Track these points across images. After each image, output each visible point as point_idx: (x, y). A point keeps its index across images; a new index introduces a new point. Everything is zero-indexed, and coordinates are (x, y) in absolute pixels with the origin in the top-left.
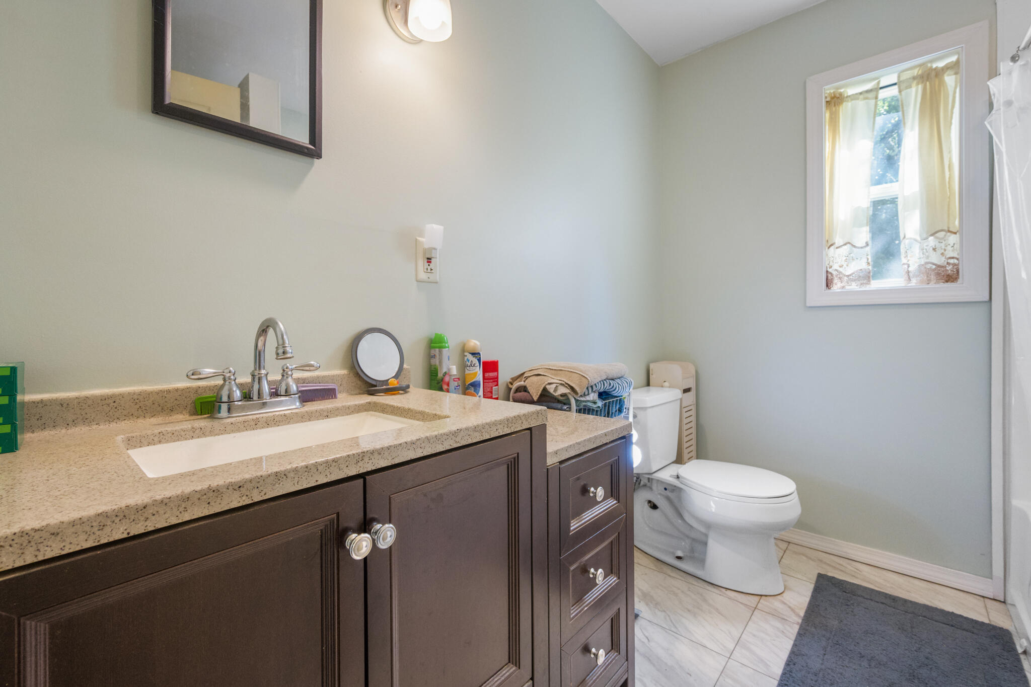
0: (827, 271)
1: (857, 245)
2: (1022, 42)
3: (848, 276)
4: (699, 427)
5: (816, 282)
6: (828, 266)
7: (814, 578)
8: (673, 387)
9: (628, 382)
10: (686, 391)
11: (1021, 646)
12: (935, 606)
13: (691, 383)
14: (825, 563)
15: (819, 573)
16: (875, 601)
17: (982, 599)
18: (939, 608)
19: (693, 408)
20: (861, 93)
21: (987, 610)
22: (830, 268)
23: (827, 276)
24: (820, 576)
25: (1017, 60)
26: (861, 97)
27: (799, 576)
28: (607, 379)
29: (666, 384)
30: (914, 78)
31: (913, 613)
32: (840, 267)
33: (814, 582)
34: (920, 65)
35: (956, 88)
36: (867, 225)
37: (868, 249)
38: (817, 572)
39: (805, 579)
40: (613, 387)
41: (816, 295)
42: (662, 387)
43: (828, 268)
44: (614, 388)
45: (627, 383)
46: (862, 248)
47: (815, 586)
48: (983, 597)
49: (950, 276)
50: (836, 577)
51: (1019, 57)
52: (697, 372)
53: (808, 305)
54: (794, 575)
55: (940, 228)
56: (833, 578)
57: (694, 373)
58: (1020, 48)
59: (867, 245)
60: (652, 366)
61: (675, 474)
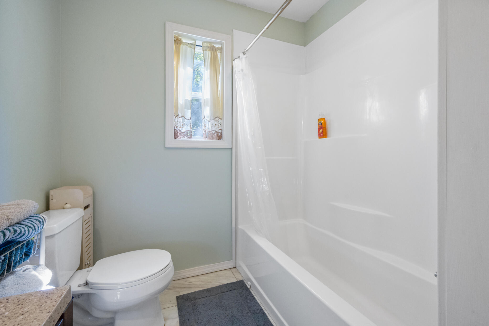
0: (175, 129)
1: (186, 118)
2: (247, 48)
3: (183, 133)
4: (95, 232)
5: (170, 134)
6: (175, 127)
7: (175, 301)
8: (74, 208)
9: (40, 220)
10: (86, 207)
11: (249, 285)
12: (222, 284)
13: (89, 201)
14: (177, 287)
15: (177, 297)
16: (204, 297)
17: (230, 270)
18: (223, 284)
19: (91, 219)
20: (189, 44)
21: (234, 274)
22: (176, 128)
23: (175, 132)
24: (178, 298)
25: (245, 54)
26: (189, 45)
27: (168, 305)
28: (10, 226)
29: (68, 206)
30: (208, 47)
31: (218, 294)
32: (180, 128)
33: (176, 304)
34: (210, 43)
35: (220, 59)
36: (190, 109)
37: (191, 120)
38: (175, 296)
39: (171, 305)
40: (20, 233)
41: (170, 142)
42: (64, 208)
43: (175, 128)
44: (22, 234)
45: (40, 222)
46: (188, 120)
47: (178, 307)
48: (230, 269)
49: (220, 137)
50: (184, 294)
51: (245, 53)
52: (94, 193)
53: (167, 146)
54: (166, 307)
55: (217, 116)
56: (184, 295)
57: (91, 192)
58: (246, 50)
59: (191, 119)
60: (52, 192)
61: (83, 282)
